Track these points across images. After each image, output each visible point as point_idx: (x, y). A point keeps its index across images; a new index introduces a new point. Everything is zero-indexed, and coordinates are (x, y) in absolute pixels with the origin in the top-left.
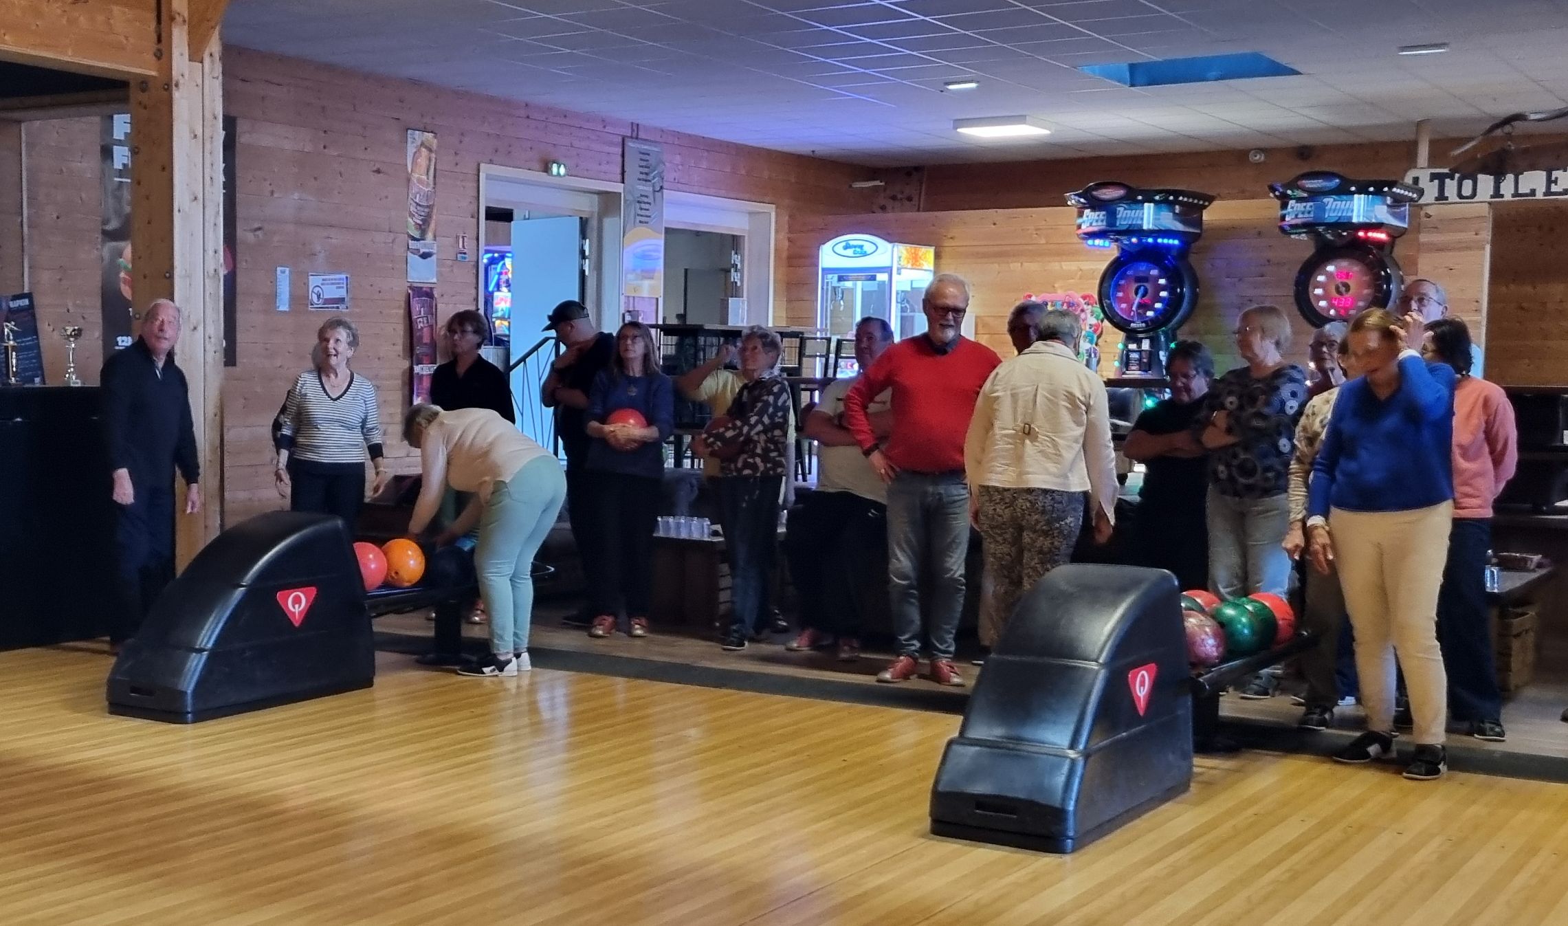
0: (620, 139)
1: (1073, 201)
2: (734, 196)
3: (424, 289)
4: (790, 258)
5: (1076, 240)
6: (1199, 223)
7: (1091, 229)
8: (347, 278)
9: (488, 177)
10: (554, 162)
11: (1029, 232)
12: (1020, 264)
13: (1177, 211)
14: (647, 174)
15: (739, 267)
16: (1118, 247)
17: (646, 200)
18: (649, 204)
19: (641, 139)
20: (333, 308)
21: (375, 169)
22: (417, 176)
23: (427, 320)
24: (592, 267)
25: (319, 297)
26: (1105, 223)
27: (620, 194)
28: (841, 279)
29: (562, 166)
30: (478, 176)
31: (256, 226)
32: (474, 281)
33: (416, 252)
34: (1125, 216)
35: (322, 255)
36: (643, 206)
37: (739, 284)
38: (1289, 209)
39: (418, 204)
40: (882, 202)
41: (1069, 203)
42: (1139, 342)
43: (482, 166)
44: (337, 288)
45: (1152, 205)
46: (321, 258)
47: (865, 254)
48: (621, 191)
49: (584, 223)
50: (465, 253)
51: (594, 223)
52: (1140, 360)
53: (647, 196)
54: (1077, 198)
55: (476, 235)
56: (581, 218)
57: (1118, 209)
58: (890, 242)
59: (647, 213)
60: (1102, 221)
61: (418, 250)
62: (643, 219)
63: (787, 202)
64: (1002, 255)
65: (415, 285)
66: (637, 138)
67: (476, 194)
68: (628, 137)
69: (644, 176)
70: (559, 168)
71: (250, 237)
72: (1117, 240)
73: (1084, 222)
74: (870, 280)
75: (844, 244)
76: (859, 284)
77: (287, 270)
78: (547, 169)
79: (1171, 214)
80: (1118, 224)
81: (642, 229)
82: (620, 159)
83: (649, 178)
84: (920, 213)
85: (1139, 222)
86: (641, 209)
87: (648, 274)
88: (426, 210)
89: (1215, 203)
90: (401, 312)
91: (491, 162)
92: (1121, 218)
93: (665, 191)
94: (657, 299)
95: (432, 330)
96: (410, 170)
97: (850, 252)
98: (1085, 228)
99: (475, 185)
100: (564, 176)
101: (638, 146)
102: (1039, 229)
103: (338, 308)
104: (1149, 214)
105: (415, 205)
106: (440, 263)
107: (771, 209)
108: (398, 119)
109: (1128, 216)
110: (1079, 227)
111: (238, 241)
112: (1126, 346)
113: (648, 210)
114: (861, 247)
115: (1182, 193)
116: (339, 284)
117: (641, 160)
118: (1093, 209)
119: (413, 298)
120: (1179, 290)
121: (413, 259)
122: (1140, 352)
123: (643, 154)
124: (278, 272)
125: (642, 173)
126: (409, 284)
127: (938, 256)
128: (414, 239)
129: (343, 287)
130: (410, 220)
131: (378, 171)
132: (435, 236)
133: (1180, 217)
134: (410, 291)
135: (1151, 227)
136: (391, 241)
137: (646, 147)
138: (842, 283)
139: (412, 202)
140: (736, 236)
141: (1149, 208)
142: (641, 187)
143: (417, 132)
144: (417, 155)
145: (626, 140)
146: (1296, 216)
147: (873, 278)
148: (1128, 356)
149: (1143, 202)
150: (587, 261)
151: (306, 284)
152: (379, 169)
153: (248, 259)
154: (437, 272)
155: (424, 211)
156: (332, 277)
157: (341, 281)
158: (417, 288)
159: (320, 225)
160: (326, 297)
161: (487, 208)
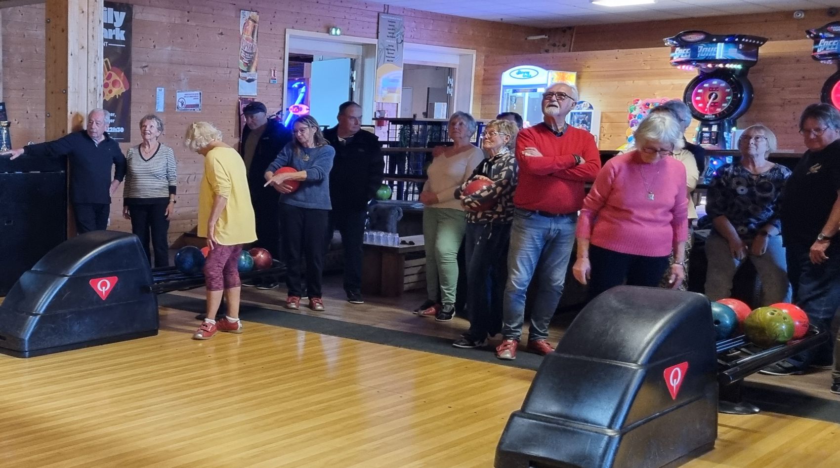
0: (377, 15)
1: (668, 43)
2: (450, 45)
3: (249, 99)
4: (484, 80)
5: (670, 67)
6: (756, 54)
7: (680, 60)
8: (200, 93)
9: (291, 36)
10: (333, 27)
11: (640, 62)
12: (632, 81)
13: (740, 48)
14: (393, 33)
15: (452, 85)
16: (698, 69)
17: (391, 48)
18: (394, 50)
19: (390, 14)
20: (191, 110)
21: (220, 32)
22: (245, 36)
24: (357, 86)
25: (182, 104)
26: (689, 56)
27: (376, 45)
28: (514, 91)
29: (338, 29)
30: (285, 35)
31: (144, 65)
32: (281, 95)
33: (243, 78)
34: (704, 51)
35: (186, 80)
36: (390, 51)
37: (452, 95)
38: (820, 45)
39: (245, 51)
40: (547, 47)
41: (666, 44)
42: (710, 127)
43: (287, 30)
44: (194, 99)
45: (723, 44)
46: (184, 82)
47: (530, 77)
48: (376, 43)
49: (353, 63)
50: (275, 79)
51: (359, 62)
52: (710, 138)
53: (393, 46)
54: (671, 41)
55: (282, 70)
56: (352, 59)
57: (699, 47)
58: (547, 69)
59: (393, 56)
60: (688, 54)
61: (246, 78)
62: (389, 59)
63: (484, 48)
64: (620, 76)
66: (388, 13)
67: (283, 46)
68: (382, 13)
69: (391, 35)
70: (336, 31)
71: (141, 71)
72: (697, 66)
73: (675, 55)
74: (533, 92)
75: (517, 71)
76: (527, 94)
77: (163, 89)
78: (328, 31)
79: (736, 49)
80: (698, 56)
81: (390, 65)
82: (376, 25)
83: (395, 35)
84: (570, 53)
85: (713, 55)
86: (389, 53)
87: (392, 90)
88: (251, 55)
89: (767, 42)
91: (293, 28)
92: (701, 52)
93: (404, 43)
94: (397, 104)
96: (241, 34)
97: (521, 76)
98: (676, 59)
99: (283, 41)
100: (340, 35)
101: (388, 17)
102: (647, 61)
103: (194, 110)
104: (720, 49)
105: (244, 52)
106: (259, 84)
107: (473, 53)
108: (234, 4)
109: (706, 51)
110: (672, 58)
112: (701, 129)
113: (393, 54)
114: (528, 73)
115: (744, 37)
116: (195, 96)
117: (390, 25)
118: (682, 47)
120: (739, 95)
121: (242, 82)
122: (711, 132)
123: (390, 22)
124: (158, 91)
125: (389, 33)
126: (240, 97)
127: (578, 78)
128: (243, 71)
129: (198, 99)
130: (241, 61)
131: (222, 34)
132: (256, 70)
133: (743, 52)
134: (239, 100)
135: (721, 57)
136: (228, 72)
137: (393, 18)
138: (515, 94)
139: (242, 51)
140: (451, 68)
141: (720, 47)
142: (389, 41)
143: (247, 12)
144: (246, 24)
145: (380, 14)
146: (825, 49)
147: (535, 91)
148: (702, 135)
149: (716, 42)
150: (354, 83)
151: (175, 97)
152: (222, 33)
153: (138, 83)
154: (257, 89)
155: (249, 56)
156: (190, 93)
157: (197, 95)
158: (244, 98)
159: (184, 64)
160: (187, 104)
161: (289, 53)
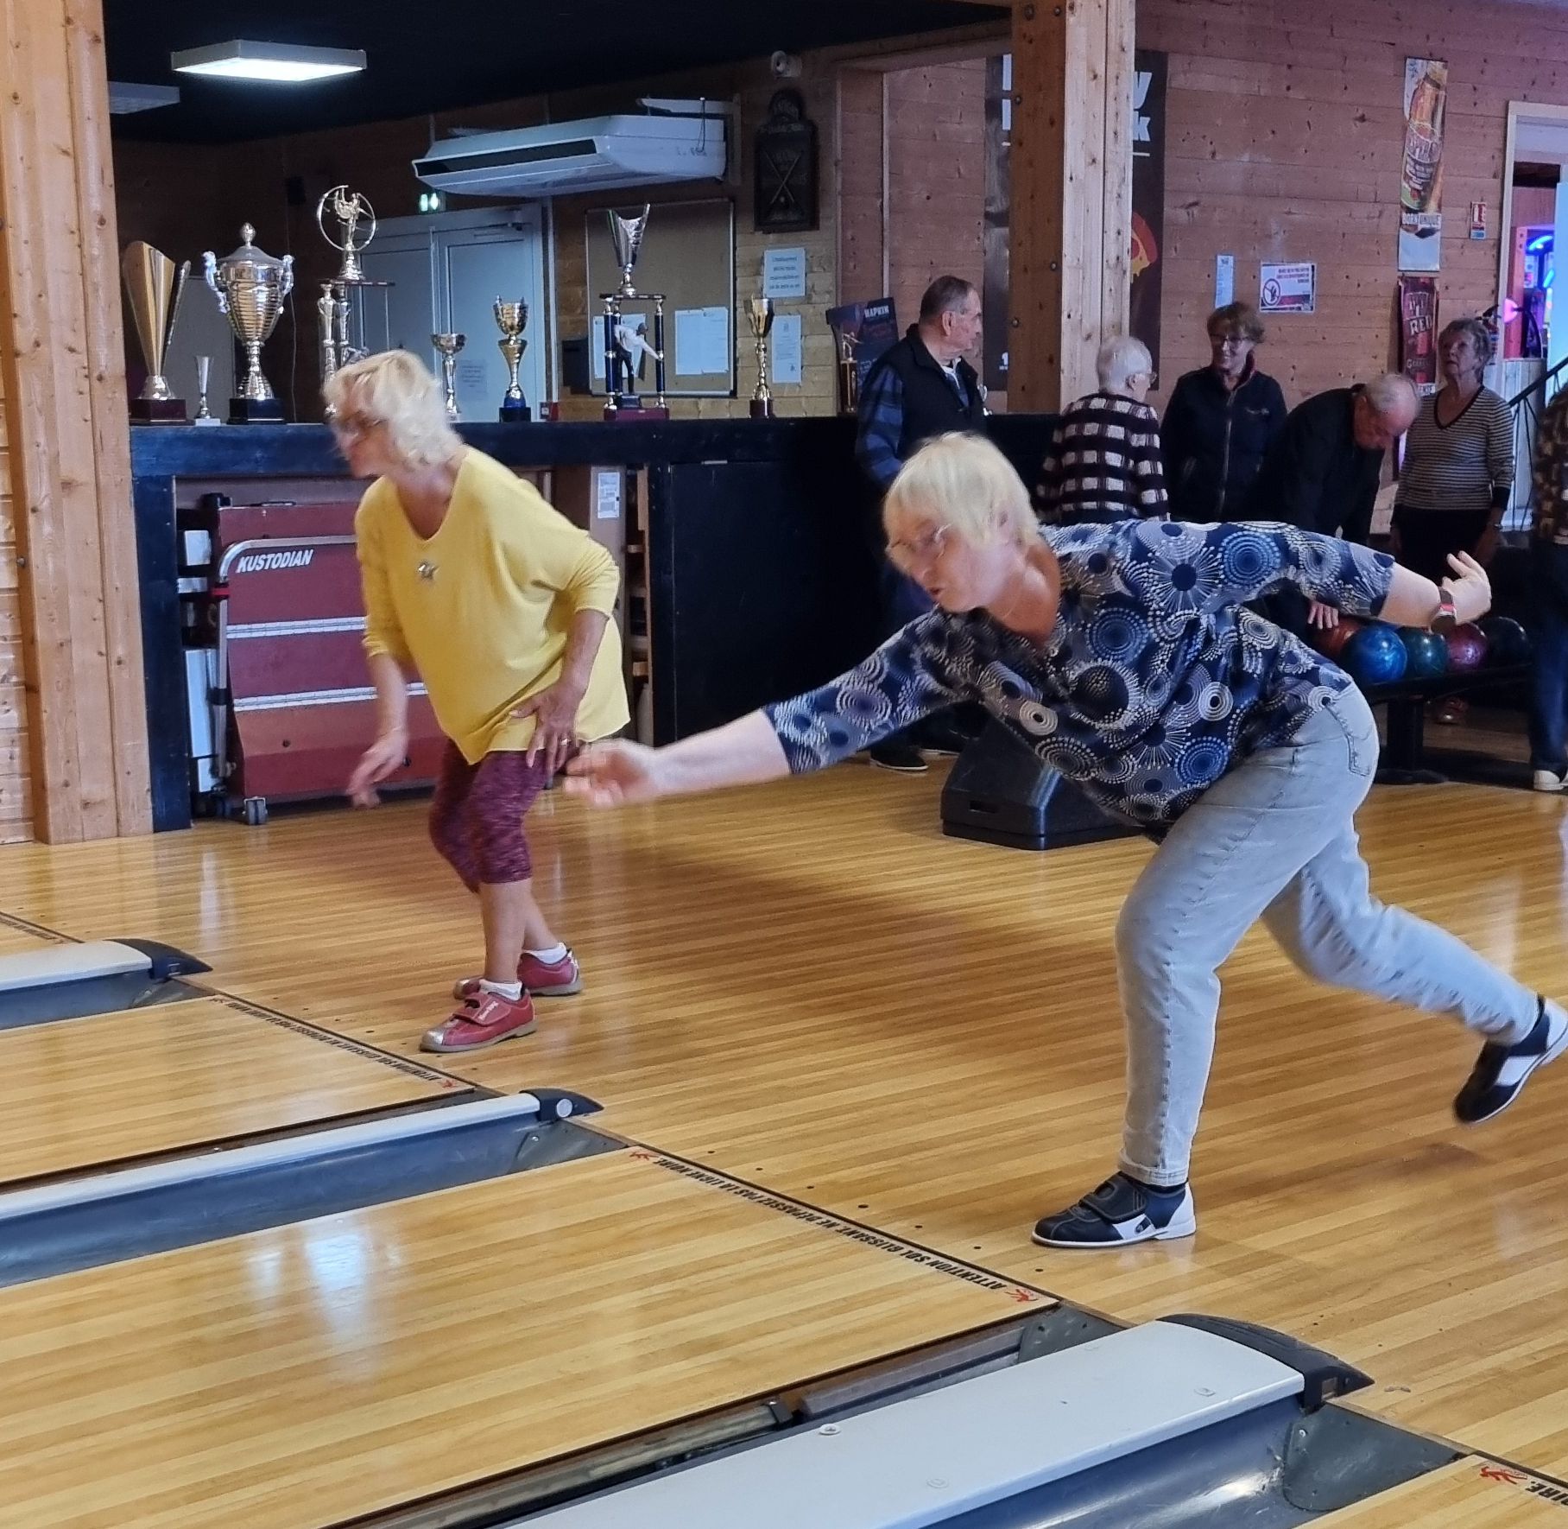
3: (1422, 280)
8: (1313, 267)
9: (1521, 120)
20: (1293, 308)
21: (1358, 115)
22: (1417, 122)
23: (1424, 323)
25: (1273, 295)
30: (1506, 118)
31: (1191, 200)
32: (1494, 267)
33: (1410, 228)
35: (1279, 237)
39: (1413, 159)
43: (1511, 104)
44: (1299, 281)
46: (1278, 239)
50: (1482, 228)
55: (1498, 205)
61: (1415, 227)
65: (1409, 274)
67: (1501, 146)
71: (1182, 215)
77: (1231, 259)
88: (1428, 170)
90: (1388, 312)
91: (1525, 98)
95: (1431, 335)
96: (1408, 117)
99: (1500, 132)
105: (1412, 163)
106: (1444, 241)
108: (1393, 44)
111: (1165, 223)
116: (1301, 275)
119: (1405, 293)
121: (1407, 238)
124: (1219, 262)
126: (1400, 274)
128: (1409, 210)
129: (1307, 281)
130: (1405, 184)
131: (1362, 119)
132: (1440, 206)
134: (1400, 284)
136: (1378, 214)
139: (1409, 160)
143: (1420, 61)
144: (1419, 93)
151: (1257, 277)
152: (1364, 116)
153: (1178, 245)
154: (1441, 255)
155: (1425, 172)
156: (1293, 266)
157: (1306, 272)
158: (1412, 278)
159: (1278, 196)
160: (1282, 294)
161: (1516, 164)
